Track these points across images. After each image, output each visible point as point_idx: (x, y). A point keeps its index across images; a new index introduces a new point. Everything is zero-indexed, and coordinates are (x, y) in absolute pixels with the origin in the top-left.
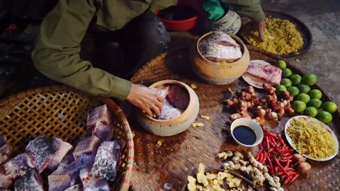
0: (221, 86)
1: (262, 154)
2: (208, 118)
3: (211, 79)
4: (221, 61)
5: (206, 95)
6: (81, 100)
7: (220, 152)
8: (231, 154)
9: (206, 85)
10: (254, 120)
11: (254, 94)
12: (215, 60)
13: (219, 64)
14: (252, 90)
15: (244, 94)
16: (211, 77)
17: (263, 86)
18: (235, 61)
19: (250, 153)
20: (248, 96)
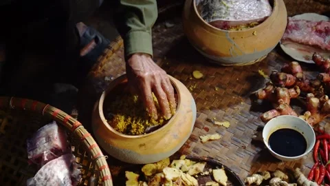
0: (245, 68)
1: (318, 170)
2: (226, 124)
3: (225, 58)
4: (237, 26)
5: (219, 86)
6: (10, 121)
7: (250, 176)
8: (268, 176)
9: (218, 70)
10: (302, 118)
11: (299, 75)
12: (226, 26)
13: (233, 31)
14: (297, 68)
15: (282, 76)
16: (225, 56)
17: (314, 58)
18: (261, 22)
19: (298, 170)
20: (290, 79)
